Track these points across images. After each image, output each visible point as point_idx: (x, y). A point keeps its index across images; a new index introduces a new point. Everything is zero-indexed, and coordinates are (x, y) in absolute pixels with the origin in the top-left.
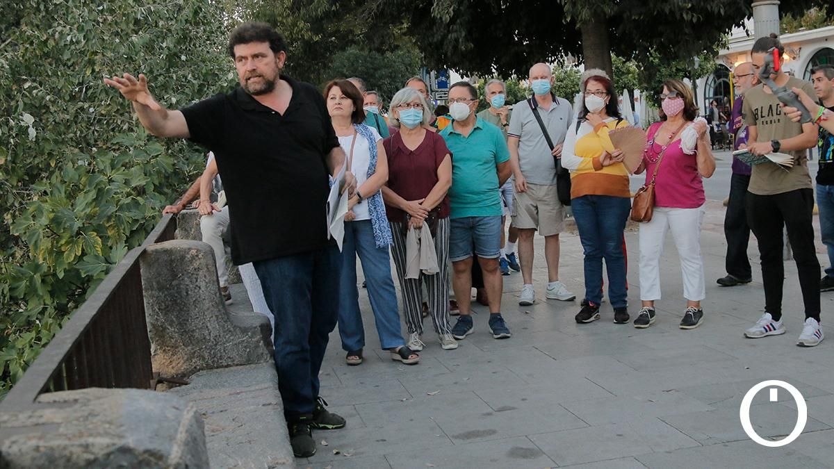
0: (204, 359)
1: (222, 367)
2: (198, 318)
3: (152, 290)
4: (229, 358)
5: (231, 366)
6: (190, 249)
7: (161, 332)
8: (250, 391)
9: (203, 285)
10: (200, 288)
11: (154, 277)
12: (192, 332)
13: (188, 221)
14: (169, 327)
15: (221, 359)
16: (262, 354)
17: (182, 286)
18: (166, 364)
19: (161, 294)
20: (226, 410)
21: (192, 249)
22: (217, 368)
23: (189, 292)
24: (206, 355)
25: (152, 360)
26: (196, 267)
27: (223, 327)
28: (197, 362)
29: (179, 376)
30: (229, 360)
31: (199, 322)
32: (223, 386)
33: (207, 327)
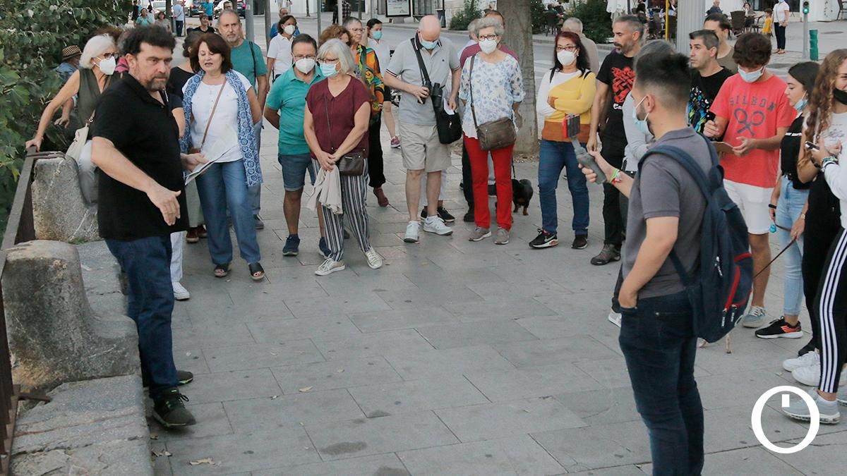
0: (66, 370)
1: (86, 379)
2: (60, 329)
3: (13, 301)
4: (94, 369)
5: (95, 378)
6: (54, 259)
7: (22, 344)
8: (115, 417)
9: (67, 295)
10: (63, 299)
11: (15, 288)
12: (54, 343)
13: (46, 172)
14: (31, 339)
15: (84, 371)
16: (128, 365)
17: (45, 297)
18: (27, 376)
19: (22, 304)
20: (91, 444)
21: (56, 259)
22: (80, 380)
23: (53, 304)
24: (69, 366)
25: (12, 371)
26: (60, 277)
27: (88, 338)
28: (58, 374)
29: (40, 388)
30: (93, 371)
31: (63, 333)
32: (88, 408)
33: (71, 338)
